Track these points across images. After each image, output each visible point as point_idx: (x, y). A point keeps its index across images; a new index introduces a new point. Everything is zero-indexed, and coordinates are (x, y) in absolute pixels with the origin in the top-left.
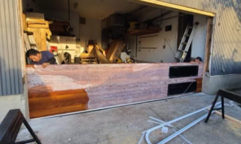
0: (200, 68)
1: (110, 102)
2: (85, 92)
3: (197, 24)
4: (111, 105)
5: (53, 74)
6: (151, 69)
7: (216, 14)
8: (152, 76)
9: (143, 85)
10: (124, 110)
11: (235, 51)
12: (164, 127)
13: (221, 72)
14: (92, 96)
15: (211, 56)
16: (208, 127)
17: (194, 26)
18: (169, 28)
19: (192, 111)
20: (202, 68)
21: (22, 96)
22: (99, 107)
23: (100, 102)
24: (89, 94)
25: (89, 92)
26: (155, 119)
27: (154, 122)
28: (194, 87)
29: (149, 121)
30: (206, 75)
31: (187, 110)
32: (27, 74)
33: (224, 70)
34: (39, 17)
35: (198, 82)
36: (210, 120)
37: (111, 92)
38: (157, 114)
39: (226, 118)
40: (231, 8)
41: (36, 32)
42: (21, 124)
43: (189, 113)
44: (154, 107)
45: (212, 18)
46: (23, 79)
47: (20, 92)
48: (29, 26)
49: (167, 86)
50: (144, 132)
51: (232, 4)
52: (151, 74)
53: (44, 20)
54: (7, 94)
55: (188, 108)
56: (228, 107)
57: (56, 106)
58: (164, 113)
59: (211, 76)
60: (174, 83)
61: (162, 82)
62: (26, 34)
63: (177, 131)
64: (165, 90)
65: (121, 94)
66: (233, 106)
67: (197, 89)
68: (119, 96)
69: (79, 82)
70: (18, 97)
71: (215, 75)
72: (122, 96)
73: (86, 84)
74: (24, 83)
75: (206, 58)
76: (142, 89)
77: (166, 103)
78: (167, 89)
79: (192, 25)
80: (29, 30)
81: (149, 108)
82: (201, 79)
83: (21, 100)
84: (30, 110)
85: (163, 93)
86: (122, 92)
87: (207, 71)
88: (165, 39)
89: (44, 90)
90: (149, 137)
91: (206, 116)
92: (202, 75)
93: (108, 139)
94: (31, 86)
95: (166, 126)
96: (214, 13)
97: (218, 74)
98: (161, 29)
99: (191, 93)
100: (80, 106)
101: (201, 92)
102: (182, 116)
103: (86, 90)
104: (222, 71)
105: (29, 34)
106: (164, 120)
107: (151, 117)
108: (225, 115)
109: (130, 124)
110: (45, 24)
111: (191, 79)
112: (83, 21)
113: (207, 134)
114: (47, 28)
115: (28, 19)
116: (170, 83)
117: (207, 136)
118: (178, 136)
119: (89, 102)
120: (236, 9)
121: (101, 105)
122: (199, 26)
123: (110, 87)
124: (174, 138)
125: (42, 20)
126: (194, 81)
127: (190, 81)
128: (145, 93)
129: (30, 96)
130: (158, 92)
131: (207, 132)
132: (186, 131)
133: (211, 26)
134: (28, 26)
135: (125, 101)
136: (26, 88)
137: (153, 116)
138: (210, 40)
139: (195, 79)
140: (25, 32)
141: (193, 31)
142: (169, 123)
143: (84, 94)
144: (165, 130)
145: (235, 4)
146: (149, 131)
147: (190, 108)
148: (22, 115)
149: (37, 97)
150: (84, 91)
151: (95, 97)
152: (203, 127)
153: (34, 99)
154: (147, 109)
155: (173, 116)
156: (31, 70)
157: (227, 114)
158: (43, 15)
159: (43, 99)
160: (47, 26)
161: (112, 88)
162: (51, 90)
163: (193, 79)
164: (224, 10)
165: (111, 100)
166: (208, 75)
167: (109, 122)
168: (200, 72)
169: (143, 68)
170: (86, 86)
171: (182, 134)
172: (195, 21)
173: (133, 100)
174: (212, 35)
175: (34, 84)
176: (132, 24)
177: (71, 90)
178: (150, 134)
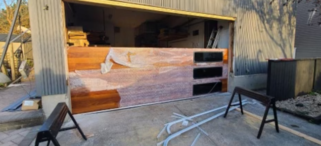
0: (224, 69)
1: (139, 101)
2: (117, 92)
3: (221, 27)
4: (140, 104)
5: (91, 77)
6: (176, 71)
7: (236, 18)
8: (177, 77)
9: (169, 85)
10: (151, 107)
11: (260, 51)
12: (184, 120)
13: (245, 73)
14: (123, 96)
15: (234, 57)
16: (226, 122)
17: (219, 30)
18: (196, 33)
19: (214, 108)
20: (226, 69)
21: (66, 95)
22: (130, 105)
23: (130, 101)
24: (120, 94)
25: (121, 92)
26: (177, 114)
27: (177, 117)
28: (219, 87)
29: (173, 116)
30: (231, 76)
31: (210, 108)
32: (70, 78)
33: (248, 71)
34: (79, 30)
35: (223, 83)
36: (229, 116)
37: (139, 92)
38: (180, 111)
39: (246, 114)
40: (251, 12)
41: (76, 42)
42: (66, 114)
43: (210, 109)
44: (179, 105)
45: (233, 22)
46: (67, 81)
47: (65, 92)
48: (71, 37)
49: (192, 87)
50: (166, 125)
51: (253, 7)
52: (176, 76)
53: (82, 32)
54: (55, 94)
55: (211, 106)
56: (251, 104)
57: (93, 105)
58: (187, 110)
59: (235, 77)
60: (199, 83)
61: (186, 83)
62: (68, 45)
63: (195, 123)
64: (190, 90)
65: (149, 94)
66: (255, 104)
67: (223, 89)
68: (148, 96)
69: (112, 83)
70: (64, 96)
71: (239, 75)
72: (150, 96)
73: (118, 85)
74: (67, 85)
75: (230, 60)
76: (169, 89)
77: (191, 101)
78: (192, 89)
79: (217, 29)
80: (71, 41)
81: (175, 106)
82: (226, 80)
83: (66, 98)
84: (72, 108)
85: (188, 93)
86: (150, 92)
87: (232, 71)
88: (193, 43)
89: (84, 90)
90: (170, 129)
91: (224, 112)
92: (227, 76)
93: (135, 130)
94: (73, 87)
95: (186, 120)
96: (234, 18)
97: (242, 75)
98: (189, 34)
99: (216, 93)
100: (113, 104)
101: (226, 91)
102: (204, 112)
103: (118, 91)
104: (246, 71)
105: (71, 44)
106: (186, 116)
107: (174, 113)
108: (244, 111)
109: (156, 119)
110: (83, 36)
111: (216, 80)
112: (117, 30)
113: (223, 126)
114: (85, 39)
115: (69, 32)
116: (195, 83)
117: (223, 128)
118: (196, 128)
119: (121, 100)
120: (257, 12)
121: (131, 104)
122: (223, 30)
123: (139, 88)
124: (192, 129)
125: (81, 32)
126: (220, 81)
127: (215, 81)
128: (172, 93)
129: (73, 95)
130: (183, 92)
131: (224, 125)
132: (204, 124)
133: (233, 29)
134: (69, 38)
135: (153, 100)
136: (69, 89)
137: (176, 113)
138: (232, 43)
139: (220, 80)
140: (68, 43)
141: (217, 34)
142: (190, 118)
143: (116, 94)
144: (186, 123)
145: (256, 7)
146: (170, 124)
147: (213, 106)
148: (67, 107)
149: (78, 96)
150: (115, 91)
151: (126, 97)
152: (221, 121)
153: (75, 98)
154: (172, 107)
155: (195, 112)
156: (73, 74)
157: (245, 110)
158: (81, 28)
159: (83, 98)
160: (85, 37)
161: (141, 89)
162: (89, 90)
163: (217, 80)
164: (245, 13)
165: (140, 100)
166: (232, 76)
167: (138, 117)
168: (225, 73)
169: (168, 70)
170: (118, 87)
171: (200, 126)
172: (219, 25)
173: (161, 99)
174: (235, 37)
175: (76, 86)
176: (162, 31)
177: (106, 91)
178: (172, 126)
